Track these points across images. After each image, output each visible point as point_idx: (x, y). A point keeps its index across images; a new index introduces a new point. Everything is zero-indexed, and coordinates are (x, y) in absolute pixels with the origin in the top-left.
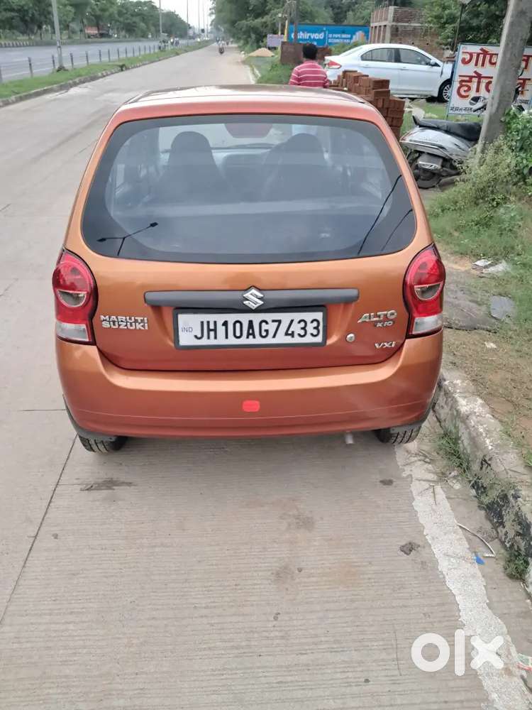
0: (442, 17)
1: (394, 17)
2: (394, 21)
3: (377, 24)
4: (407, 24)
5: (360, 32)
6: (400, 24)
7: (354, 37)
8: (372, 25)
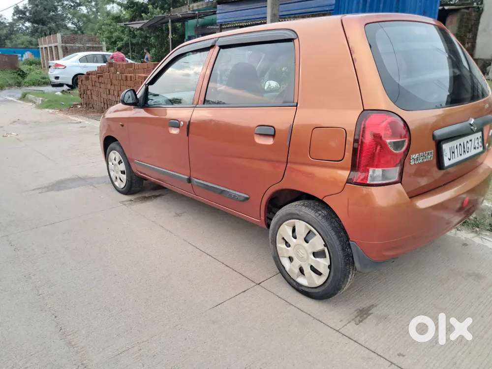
0: (112, 37)
1: (62, 40)
2: (62, 43)
3: (44, 46)
4: (72, 45)
5: (29, 52)
6: (67, 45)
7: (24, 55)
8: (40, 46)
